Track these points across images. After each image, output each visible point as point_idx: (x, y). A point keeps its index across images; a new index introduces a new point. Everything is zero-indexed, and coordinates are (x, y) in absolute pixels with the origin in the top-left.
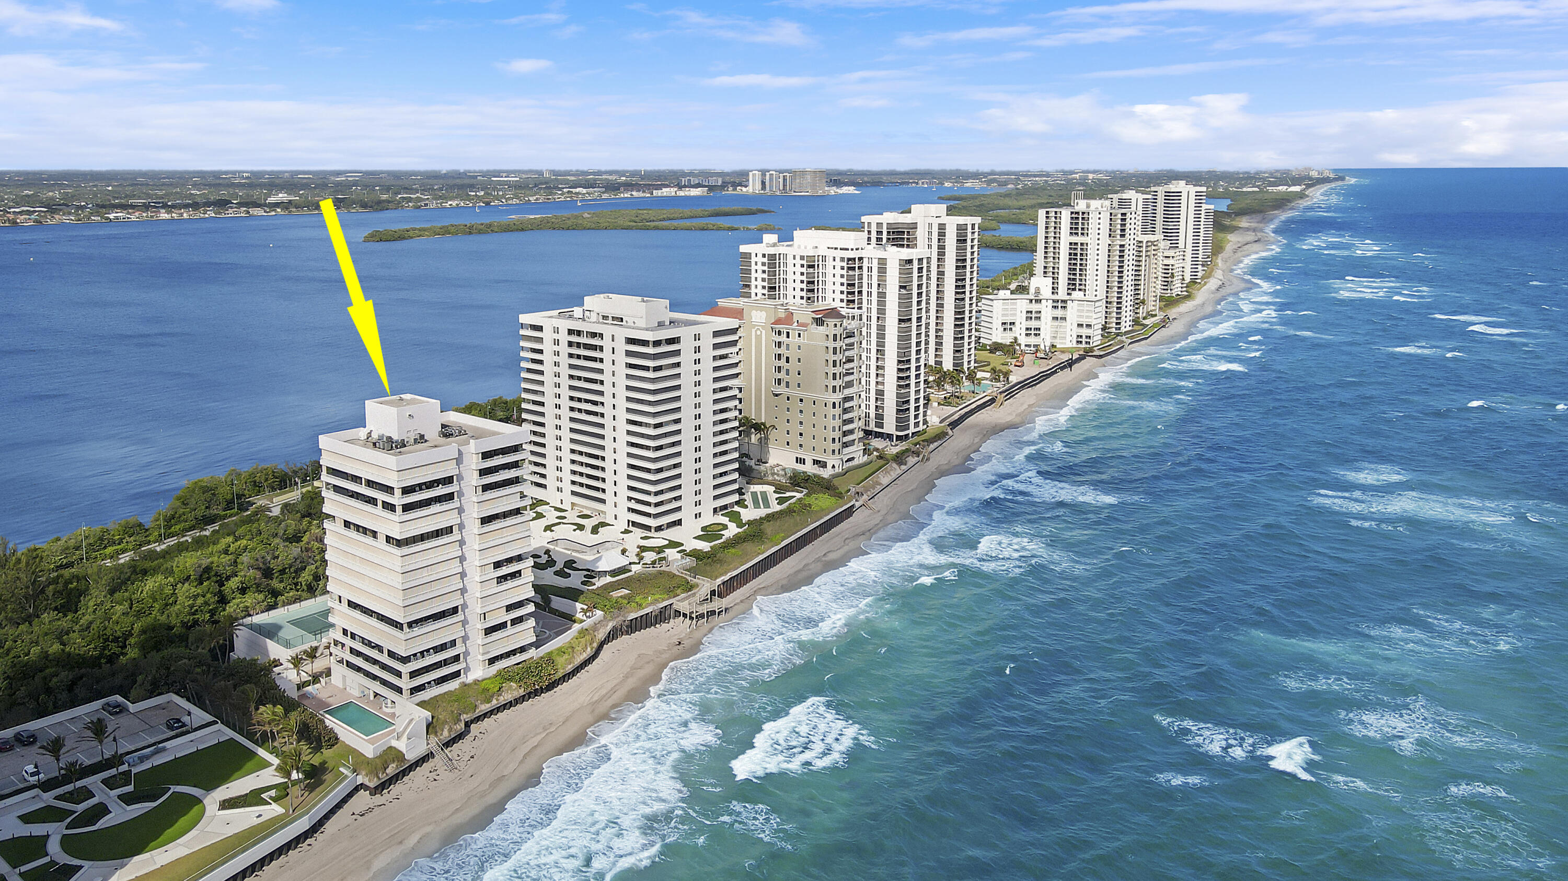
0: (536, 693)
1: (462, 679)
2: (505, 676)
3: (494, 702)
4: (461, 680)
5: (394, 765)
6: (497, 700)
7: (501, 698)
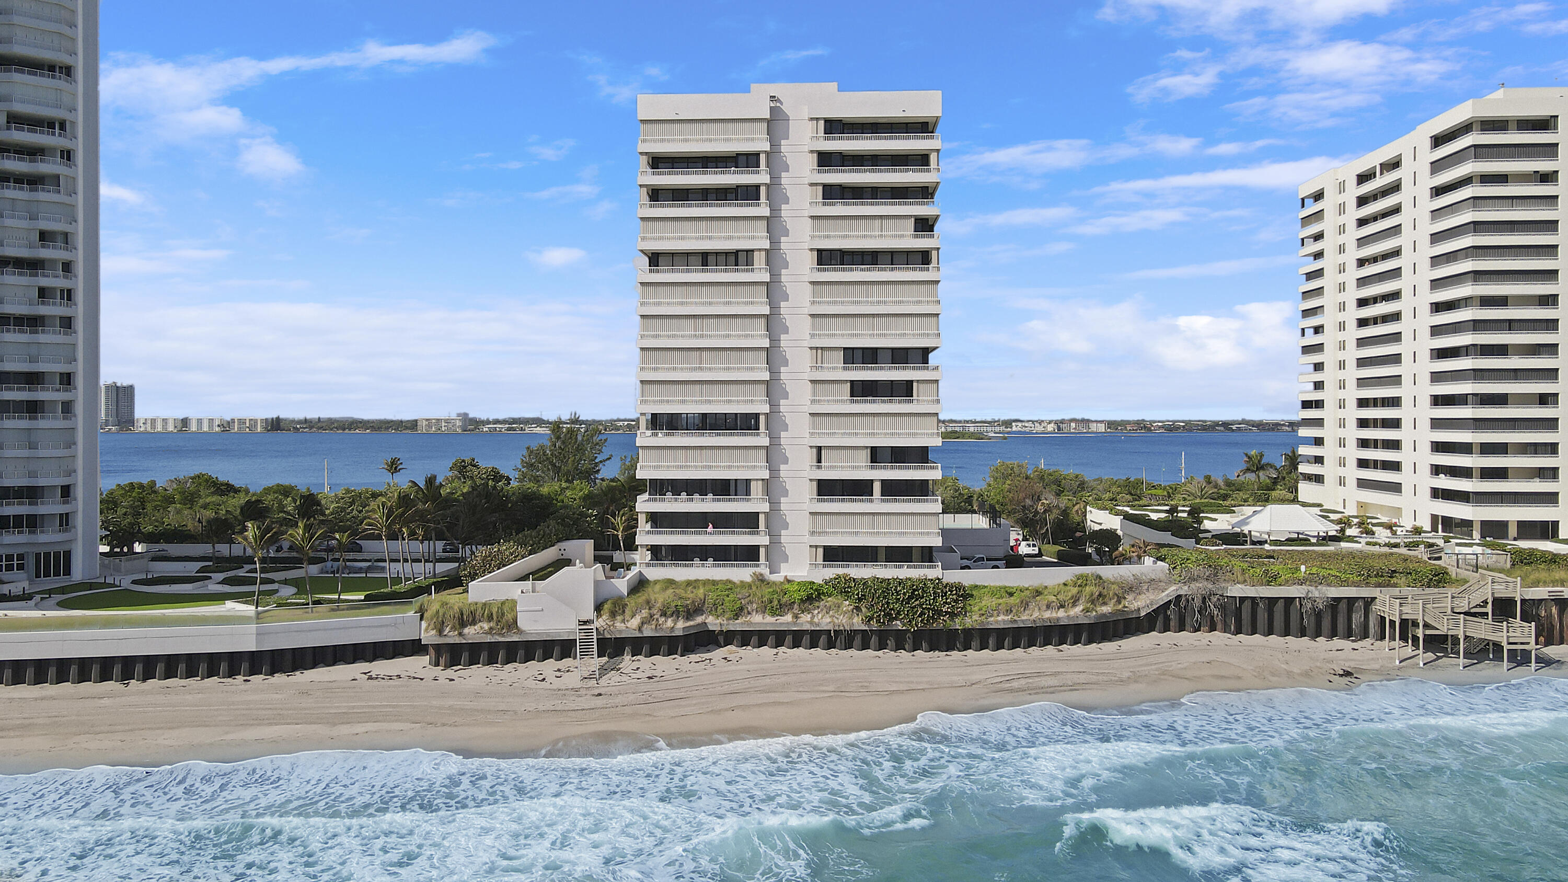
0: (899, 641)
1: (763, 569)
2: (843, 587)
3: (788, 618)
4: (758, 570)
5: (486, 626)
6: (796, 617)
7: (805, 618)
